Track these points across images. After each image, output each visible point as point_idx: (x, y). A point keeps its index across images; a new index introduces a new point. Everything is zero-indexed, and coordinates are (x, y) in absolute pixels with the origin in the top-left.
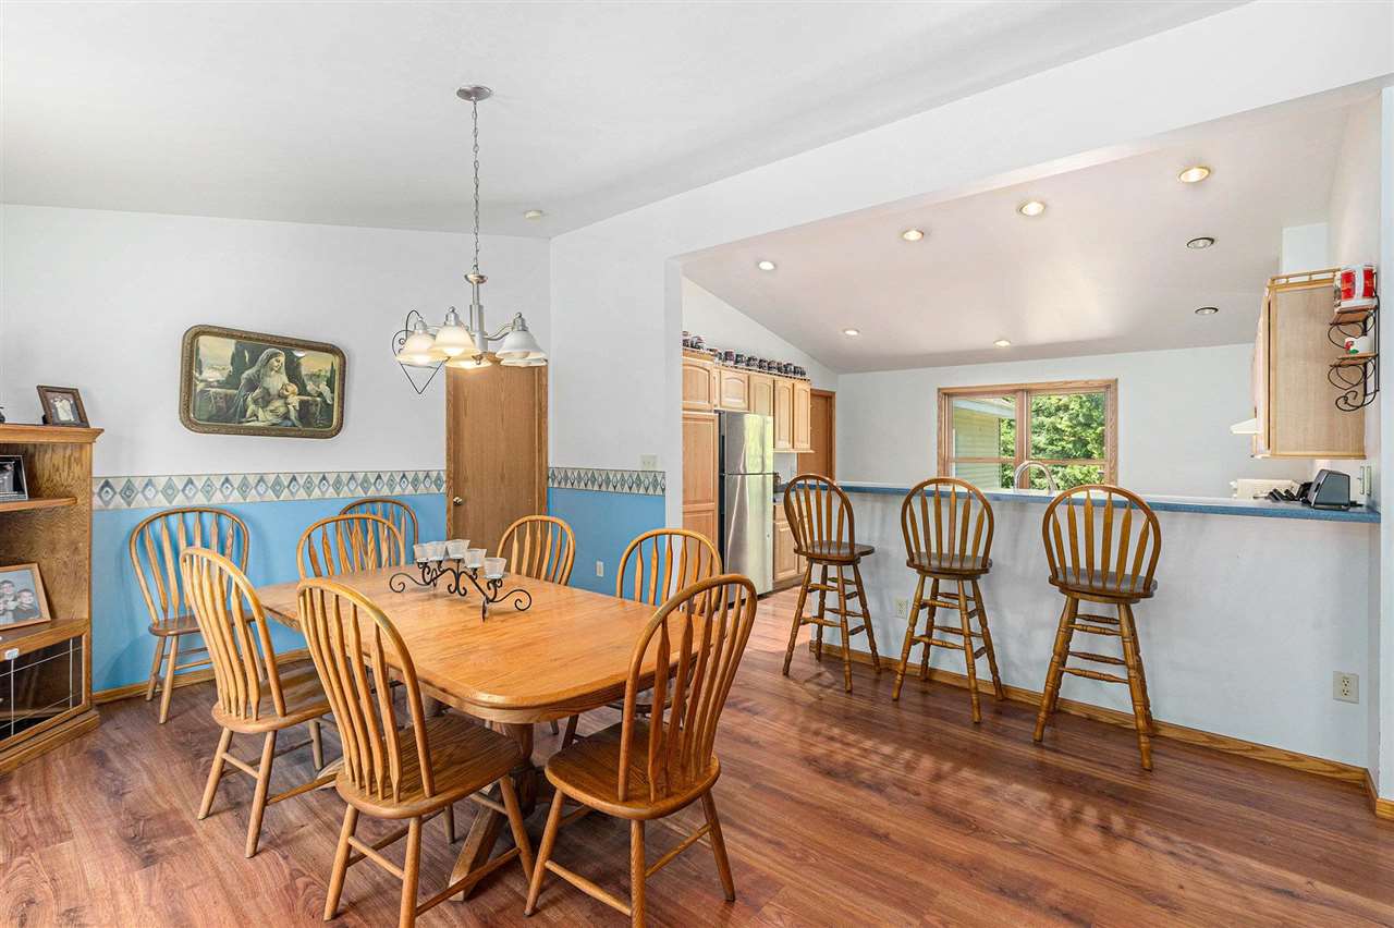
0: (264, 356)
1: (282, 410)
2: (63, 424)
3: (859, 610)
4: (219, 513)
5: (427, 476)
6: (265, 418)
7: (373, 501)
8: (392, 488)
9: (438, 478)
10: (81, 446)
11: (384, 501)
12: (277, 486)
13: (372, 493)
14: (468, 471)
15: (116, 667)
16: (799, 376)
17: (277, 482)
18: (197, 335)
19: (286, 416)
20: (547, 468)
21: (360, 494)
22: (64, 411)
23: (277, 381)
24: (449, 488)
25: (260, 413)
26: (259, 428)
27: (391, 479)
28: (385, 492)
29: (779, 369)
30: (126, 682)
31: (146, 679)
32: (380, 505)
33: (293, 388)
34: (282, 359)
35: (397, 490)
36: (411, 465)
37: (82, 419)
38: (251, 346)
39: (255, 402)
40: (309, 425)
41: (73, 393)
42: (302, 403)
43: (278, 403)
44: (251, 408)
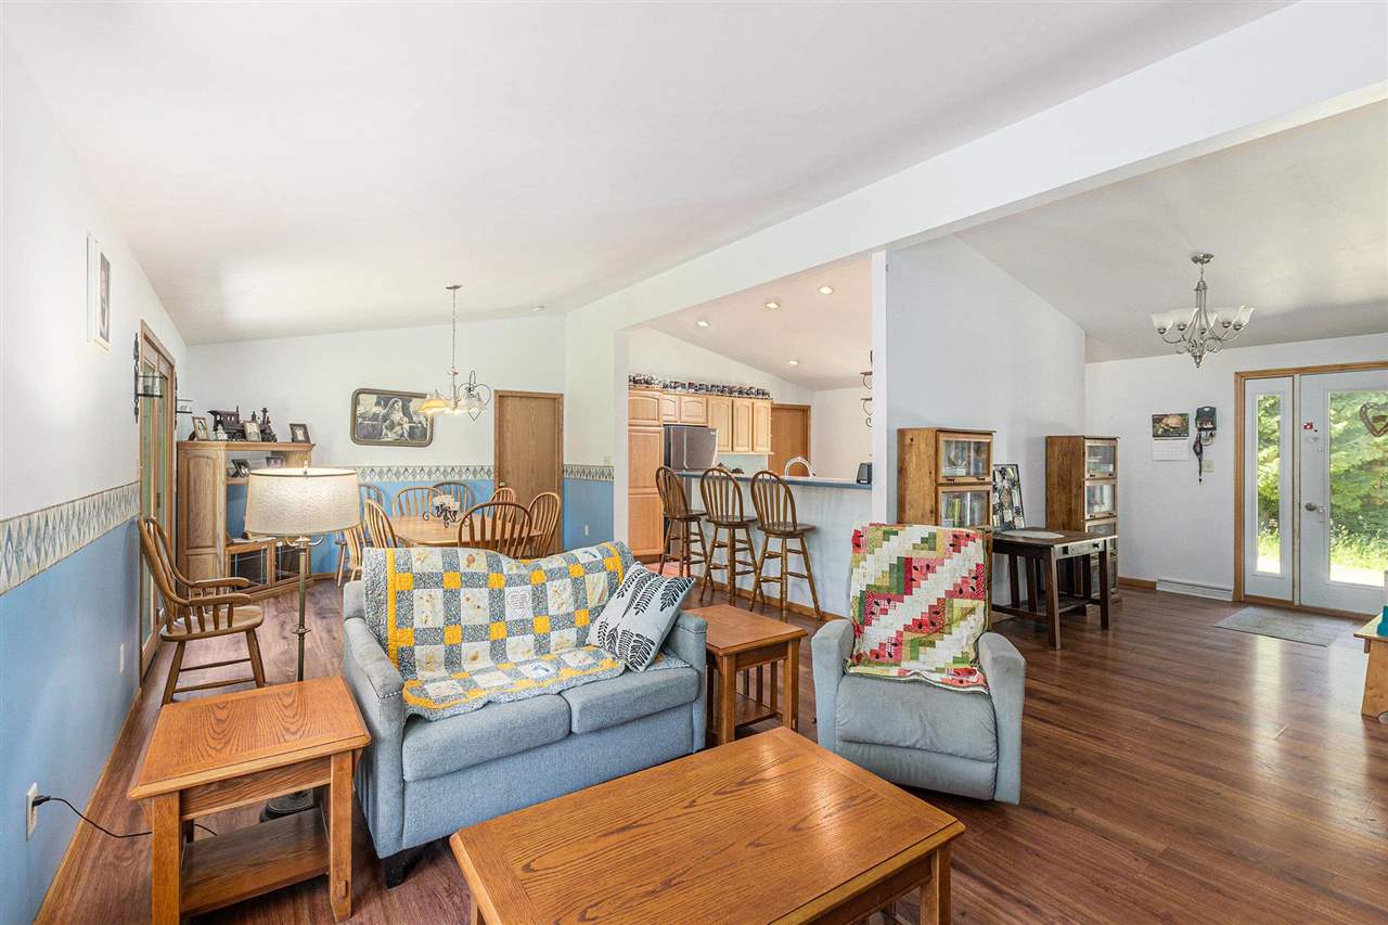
0: (391, 403)
1: (400, 432)
2: (300, 442)
3: (701, 551)
4: (369, 487)
5: (482, 469)
6: (391, 436)
7: (449, 483)
8: (461, 476)
9: (489, 470)
10: (306, 452)
11: (455, 483)
12: (397, 474)
13: (449, 479)
14: (509, 465)
15: (322, 562)
16: (760, 396)
17: (398, 471)
18: (358, 394)
19: (402, 435)
20: (563, 465)
21: (442, 479)
22: (300, 435)
23: (397, 416)
24: (495, 476)
25: (389, 433)
26: (390, 442)
27: (460, 471)
28: (457, 478)
29: (740, 392)
30: (327, 572)
31: (335, 570)
32: (452, 486)
33: (406, 419)
34: (400, 404)
35: (464, 477)
36: (473, 462)
37: (307, 440)
38: (385, 397)
39: (386, 428)
40: (414, 439)
41: (304, 427)
42: (410, 427)
43: (398, 428)
44: (384, 431)
